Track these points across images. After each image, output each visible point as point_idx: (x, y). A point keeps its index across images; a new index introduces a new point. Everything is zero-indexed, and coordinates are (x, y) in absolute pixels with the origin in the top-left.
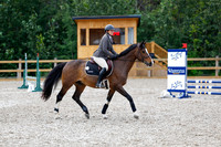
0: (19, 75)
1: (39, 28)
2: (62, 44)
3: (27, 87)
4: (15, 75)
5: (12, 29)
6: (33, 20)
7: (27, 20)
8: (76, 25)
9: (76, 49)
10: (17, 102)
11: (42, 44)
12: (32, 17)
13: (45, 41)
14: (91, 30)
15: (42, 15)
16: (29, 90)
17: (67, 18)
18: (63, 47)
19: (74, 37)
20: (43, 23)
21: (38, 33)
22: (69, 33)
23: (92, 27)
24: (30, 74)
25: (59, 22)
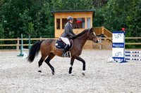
0: (18, 48)
1: (30, 18)
2: (45, 28)
3: (23, 55)
4: (15, 48)
5: (13, 19)
6: (26, 13)
7: (22, 13)
8: (54, 16)
9: (54, 31)
10: (17, 65)
11: (32, 28)
12: (26, 11)
13: (34, 27)
14: (63, 19)
15: (32, 10)
16: (24, 57)
17: (48, 12)
18: (46, 30)
19: (52, 24)
20: (32, 15)
21: (30, 21)
22: (49, 21)
23: (64, 18)
24: (25, 47)
25: (43, 14)
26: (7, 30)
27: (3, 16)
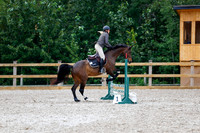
1: (130, 21)
2: (160, 41)
3: (112, 98)
6: (123, 11)
7: (115, 10)
8: (178, 17)
9: (178, 47)
10: (98, 118)
11: (134, 42)
12: (122, 6)
13: (137, 38)
15: (134, 4)
16: (115, 101)
17: (166, 8)
18: (161, 45)
19: (176, 33)
21: (129, 28)
22: (169, 27)
25: (157, 12)
26: (83, 46)
27: (78, 18)
